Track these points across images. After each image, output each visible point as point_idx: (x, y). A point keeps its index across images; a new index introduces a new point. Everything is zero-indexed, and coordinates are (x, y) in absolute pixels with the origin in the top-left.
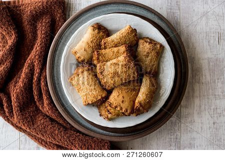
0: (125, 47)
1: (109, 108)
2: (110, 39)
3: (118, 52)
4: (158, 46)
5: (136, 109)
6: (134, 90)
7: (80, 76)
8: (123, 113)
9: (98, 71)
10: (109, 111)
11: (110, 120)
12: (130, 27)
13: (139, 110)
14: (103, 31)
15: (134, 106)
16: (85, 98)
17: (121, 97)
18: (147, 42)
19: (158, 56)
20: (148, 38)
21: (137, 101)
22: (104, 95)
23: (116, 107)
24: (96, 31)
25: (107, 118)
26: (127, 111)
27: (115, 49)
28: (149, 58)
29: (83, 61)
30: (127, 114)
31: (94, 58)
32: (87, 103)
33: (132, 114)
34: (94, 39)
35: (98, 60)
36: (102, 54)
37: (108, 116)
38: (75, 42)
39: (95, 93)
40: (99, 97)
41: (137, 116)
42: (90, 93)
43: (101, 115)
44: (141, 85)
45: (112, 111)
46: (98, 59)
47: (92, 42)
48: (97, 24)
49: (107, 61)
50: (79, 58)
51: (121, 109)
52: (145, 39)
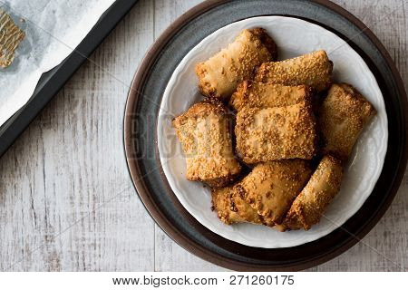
0: (306, 90)
1: (238, 198)
2: (278, 65)
3: (288, 96)
4: (368, 108)
5: (290, 218)
6: (297, 178)
7: (199, 120)
8: (261, 218)
9: (239, 121)
10: (234, 206)
11: (230, 224)
12: (325, 55)
13: (294, 220)
14: (268, 46)
15: (288, 210)
16: (195, 165)
17: (267, 185)
18: (347, 93)
19: (361, 127)
20: (350, 86)
21: (296, 202)
22: (234, 171)
23: (252, 201)
24: (256, 43)
25: (227, 217)
26: (270, 216)
27: (285, 89)
28: (343, 125)
29: (212, 93)
30: (268, 221)
31: (238, 94)
32: (196, 176)
33: (279, 224)
34: (248, 58)
35: (244, 98)
36: (257, 89)
37: (228, 214)
38: (207, 51)
39: (218, 161)
40: (225, 173)
41: (284, 231)
42: (209, 159)
43: (213, 208)
44: (312, 173)
45: (241, 206)
46: (246, 97)
47: (241, 60)
48: (261, 29)
49: (262, 107)
50: (206, 84)
51: (261, 208)
52: (345, 86)
